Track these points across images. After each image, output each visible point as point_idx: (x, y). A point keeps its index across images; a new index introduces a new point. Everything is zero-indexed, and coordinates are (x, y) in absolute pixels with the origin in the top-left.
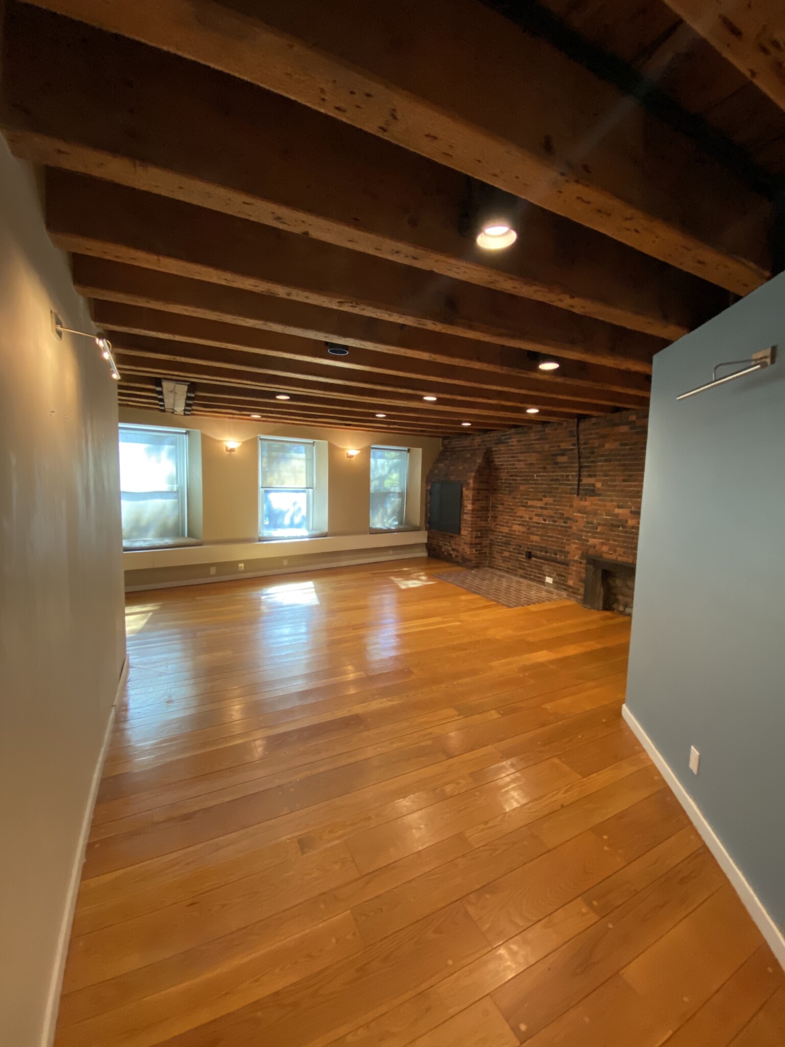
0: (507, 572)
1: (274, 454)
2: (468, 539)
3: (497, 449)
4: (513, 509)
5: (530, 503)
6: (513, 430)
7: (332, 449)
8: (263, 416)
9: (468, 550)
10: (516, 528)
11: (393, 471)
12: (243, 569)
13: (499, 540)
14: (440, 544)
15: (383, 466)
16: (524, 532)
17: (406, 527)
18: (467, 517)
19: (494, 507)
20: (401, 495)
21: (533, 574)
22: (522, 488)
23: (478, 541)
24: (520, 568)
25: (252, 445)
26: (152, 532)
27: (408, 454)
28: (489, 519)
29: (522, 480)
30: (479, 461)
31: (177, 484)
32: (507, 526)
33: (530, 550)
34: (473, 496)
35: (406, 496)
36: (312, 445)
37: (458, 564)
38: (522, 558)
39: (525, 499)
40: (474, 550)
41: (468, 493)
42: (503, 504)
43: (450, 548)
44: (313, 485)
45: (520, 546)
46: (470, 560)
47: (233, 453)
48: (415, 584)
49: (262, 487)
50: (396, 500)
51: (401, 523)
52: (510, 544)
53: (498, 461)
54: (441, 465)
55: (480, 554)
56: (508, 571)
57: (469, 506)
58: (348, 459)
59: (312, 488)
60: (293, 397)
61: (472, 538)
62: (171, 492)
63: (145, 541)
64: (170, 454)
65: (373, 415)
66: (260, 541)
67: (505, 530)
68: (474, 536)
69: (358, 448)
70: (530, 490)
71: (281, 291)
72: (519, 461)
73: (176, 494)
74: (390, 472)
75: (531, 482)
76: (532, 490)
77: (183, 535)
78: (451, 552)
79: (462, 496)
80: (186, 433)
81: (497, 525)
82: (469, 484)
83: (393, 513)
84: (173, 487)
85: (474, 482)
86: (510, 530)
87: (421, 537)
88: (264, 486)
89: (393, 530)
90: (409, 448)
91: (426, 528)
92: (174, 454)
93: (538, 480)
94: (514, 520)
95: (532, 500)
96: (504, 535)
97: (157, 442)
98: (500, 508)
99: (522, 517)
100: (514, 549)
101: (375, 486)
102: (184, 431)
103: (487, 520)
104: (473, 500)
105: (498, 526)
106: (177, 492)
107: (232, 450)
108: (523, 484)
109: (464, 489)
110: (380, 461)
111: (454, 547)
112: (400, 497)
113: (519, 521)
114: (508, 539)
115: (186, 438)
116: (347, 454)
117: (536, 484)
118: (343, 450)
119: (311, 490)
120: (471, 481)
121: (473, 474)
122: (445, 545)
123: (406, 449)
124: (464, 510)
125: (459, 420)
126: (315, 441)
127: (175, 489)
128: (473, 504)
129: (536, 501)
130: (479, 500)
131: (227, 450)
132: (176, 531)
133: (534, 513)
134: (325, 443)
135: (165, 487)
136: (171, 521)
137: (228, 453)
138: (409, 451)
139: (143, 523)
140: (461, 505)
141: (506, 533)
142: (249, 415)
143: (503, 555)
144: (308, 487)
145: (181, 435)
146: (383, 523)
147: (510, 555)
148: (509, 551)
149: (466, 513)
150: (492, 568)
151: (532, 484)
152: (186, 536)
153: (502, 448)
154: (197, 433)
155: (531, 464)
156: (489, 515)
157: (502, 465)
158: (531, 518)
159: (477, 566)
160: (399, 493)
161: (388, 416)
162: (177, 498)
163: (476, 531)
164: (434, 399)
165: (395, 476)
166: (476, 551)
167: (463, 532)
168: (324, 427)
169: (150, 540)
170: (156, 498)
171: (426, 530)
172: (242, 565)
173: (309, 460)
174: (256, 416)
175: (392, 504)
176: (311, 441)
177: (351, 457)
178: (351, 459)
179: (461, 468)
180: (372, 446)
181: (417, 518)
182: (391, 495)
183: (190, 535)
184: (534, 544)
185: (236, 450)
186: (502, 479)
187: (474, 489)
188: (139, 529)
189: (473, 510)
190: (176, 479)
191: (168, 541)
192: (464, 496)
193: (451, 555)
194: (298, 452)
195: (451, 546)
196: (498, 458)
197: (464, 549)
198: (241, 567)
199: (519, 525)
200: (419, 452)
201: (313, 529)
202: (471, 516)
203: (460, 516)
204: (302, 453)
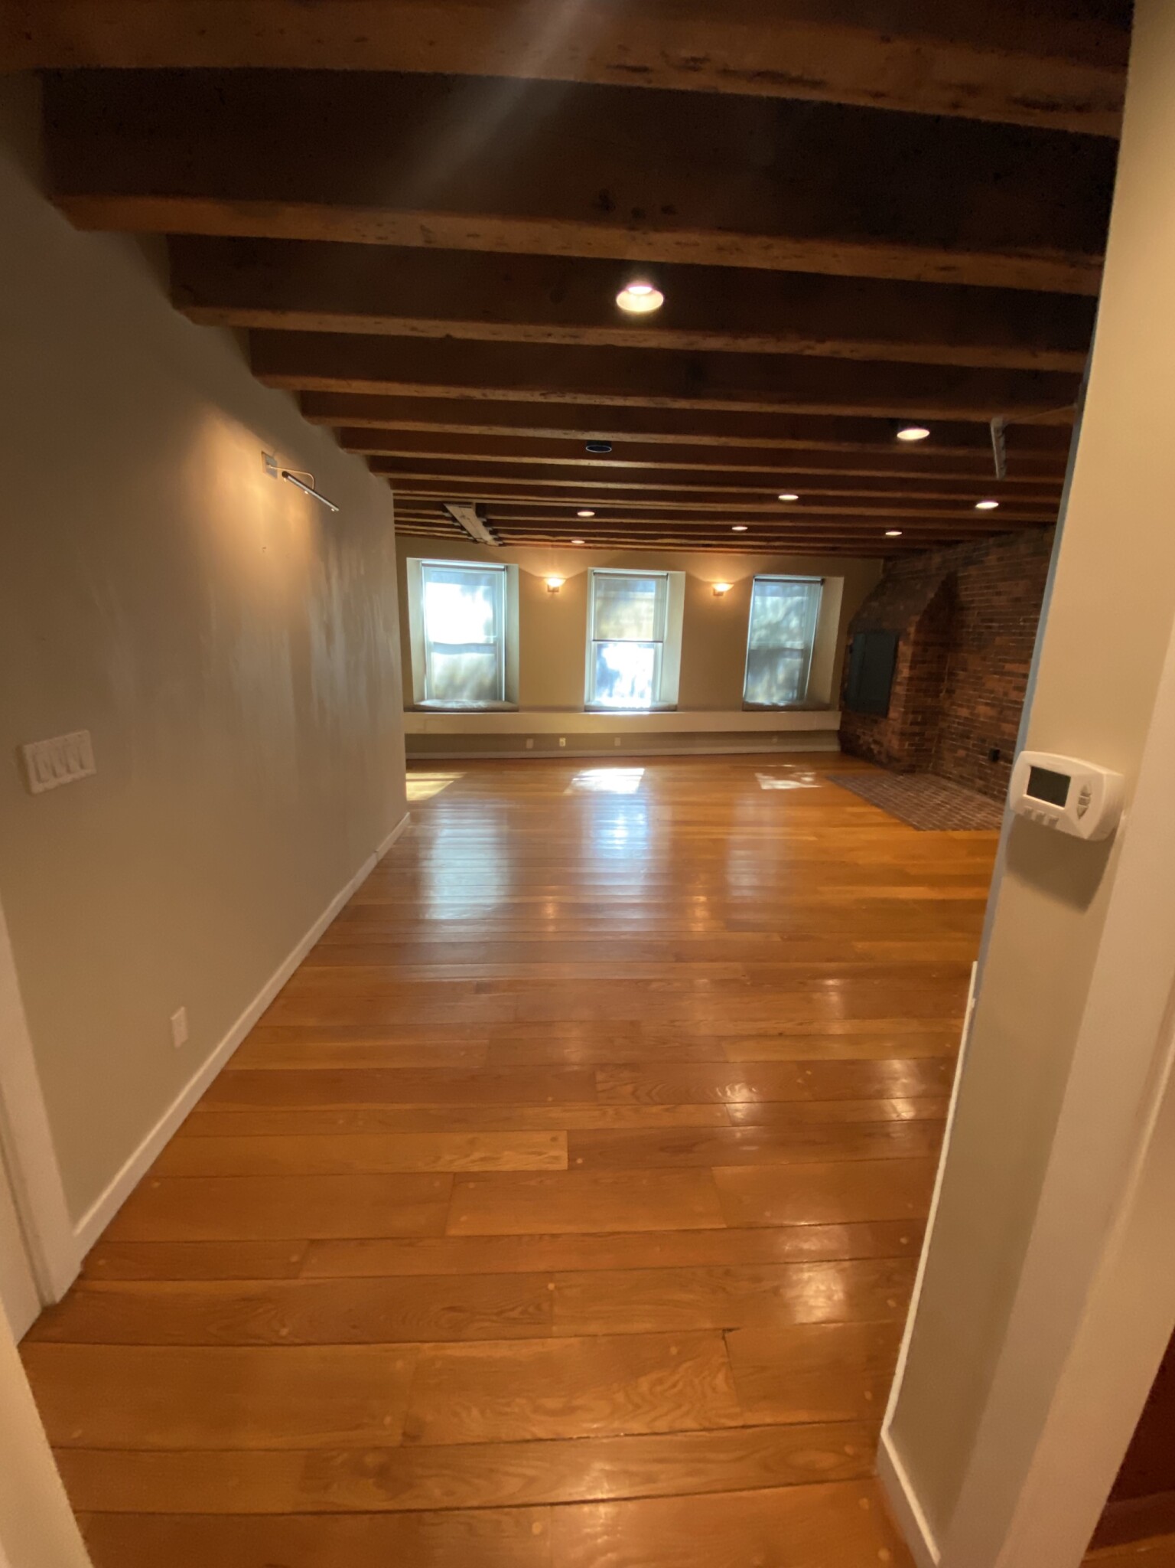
0: (958, 783)
1: (612, 593)
2: (898, 726)
3: (966, 574)
4: (981, 678)
5: (1009, 667)
6: (991, 541)
7: (692, 584)
8: (586, 542)
9: (895, 744)
10: (982, 709)
11: (792, 615)
12: (564, 745)
13: (953, 731)
14: (858, 733)
15: (775, 607)
16: (991, 718)
17: (805, 702)
18: (899, 690)
19: (952, 674)
20: (804, 653)
21: (997, 788)
22: (998, 640)
23: (917, 729)
24: (981, 778)
25: (581, 582)
26: (467, 693)
27: (822, 588)
28: (942, 695)
29: (1000, 628)
30: (931, 595)
31: (494, 634)
32: (968, 707)
33: (997, 748)
34: (914, 655)
35: (811, 656)
36: (665, 580)
37: (880, 764)
38: (983, 759)
39: (1000, 660)
40: (907, 743)
41: (906, 650)
42: (965, 670)
43: (871, 740)
44: (663, 638)
45: (984, 741)
46: (898, 760)
47: (556, 593)
48: (789, 785)
49: (594, 640)
50: (796, 662)
51: (801, 696)
52: (968, 738)
53: (965, 595)
54: (875, 604)
55: (916, 750)
56: (962, 781)
57: (904, 671)
58: (714, 598)
59: (662, 642)
60: (599, 513)
61: (904, 722)
62: (487, 645)
63: (457, 702)
64: (486, 594)
65: (729, 528)
66: (586, 711)
67: (964, 712)
68: (909, 721)
69: (732, 581)
70: (1011, 644)
71: (476, 394)
72: (999, 594)
73: (492, 647)
74: (787, 614)
75: (1013, 631)
76: (1013, 644)
77: (501, 699)
78: (873, 746)
79: (895, 657)
80: (504, 570)
81: (953, 704)
82: (909, 634)
83: (789, 681)
84: (488, 639)
85: (918, 631)
86: (972, 714)
87: (832, 721)
88: (596, 639)
89: (782, 707)
90: (824, 577)
91: (840, 707)
92: (493, 595)
93: (1024, 627)
94: (980, 697)
95: (1013, 661)
96: (961, 721)
97: (471, 582)
98: (962, 675)
99: (992, 692)
100: (974, 745)
101: (759, 639)
102: (502, 567)
103: (938, 696)
104: (912, 661)
105: (954, 707)
106: (494, 644)
107: (554, 590)
108: (999, 634)
109: (901, 643)
110: (770, 601)
111: (877, 737)
112: (802, 657)
113: (988, 698)
114: (967, 728)
115: (504, 574)
116: (714, 590)
117: (1021, 634)
118: (709, 584)
119: (660, 644)
120: (912, 630)
121: (917, 618)
122: (864, 734)
123: (819, 579)
124: (897, 678)
125: (880, 528)
126: (669, 572)
127: (492, 642)
128: (911, 668)
129: (1017, 665)
130: (924, 662)
131: (549, 591)
132: (493, 692)
133: (1013, 685)
134: (681, 575)
135: (482, 639)
136: (488, 681)
137: (550, 593)
138: (823, 582)
139: (458, 681)
140: (894, 670)
141: (966, 718)
142: (570, 541)
143: (956, 755)
144: (658, 640)
145: (499, 572)
146: (770, 695)
147: (967, 755)
148: (967, 749)
149: (900, 684)
150: (937, 774)
151: (1014, 634)
152: (504, 699)
153: (973, 571)
154: (515, 567)
155: (1018, 600)
156: (942, 687)
157: (972, 602)
158: (1006, 694)
159: (911, 770)
160: (802, 650)
161: (750, 529)
162: (494, 652)
163: (914, 712)
164: (794, 497)
165: (794, 623)
166: (911, 745)
167: (892, 714)
168: (675, 550)
169: (465, 701)
170: (472, 651)
171: (840, 710)
172: (563, 741)
173: (659, 601)
174: (578, 542)
175: (786, 668)
176: (664, 573)
177: (720, 594)
178: (721, 597)
179: (902, 608)
180: (757, 577)
181: (826, 690)
182: (787, 653)
183: (508, 699)
184: (1006, 737)
185: (560, 590)
186: (969, 627)
187: (916, 643)
188: (453, 687)
189: (910, 679)
190: (493, 627)
191: (482, 704)
192: (899, 654)
193: (871, 750)
194: (645, 590)
195: (872, 736)
196: (966, 589)
197: (890, 741)
198: (562, 743)
199: (987, 704)
200: (838, 583)
201: (660, 700)
202: (906, 688)
203: (890, 688)
204: (652, 591)
